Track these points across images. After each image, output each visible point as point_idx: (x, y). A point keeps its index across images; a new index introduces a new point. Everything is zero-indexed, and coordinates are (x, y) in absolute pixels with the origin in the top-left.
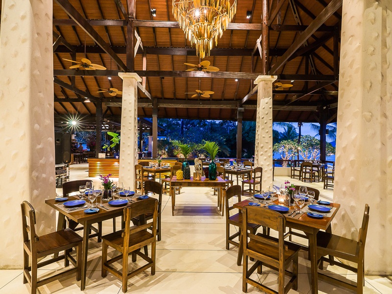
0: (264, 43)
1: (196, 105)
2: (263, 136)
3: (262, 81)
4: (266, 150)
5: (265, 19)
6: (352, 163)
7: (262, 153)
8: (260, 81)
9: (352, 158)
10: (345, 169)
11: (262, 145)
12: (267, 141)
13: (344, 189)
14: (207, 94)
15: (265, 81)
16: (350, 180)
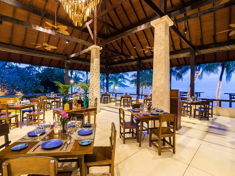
0: (95, 28)
1: (32, 54)
2: (96, 80)
3: (95, 48)
4: (97, 88)
5: (96, 13)
6: (161, 93)
7: (95, 89)
8: (94, 48)
9: (161, 91)
10: (158, 95)
11: (95, 85)
12: (97, 83)
13: (158, 103)
14: (49, 48)
15: (96, 48)
16: (161, 99)
